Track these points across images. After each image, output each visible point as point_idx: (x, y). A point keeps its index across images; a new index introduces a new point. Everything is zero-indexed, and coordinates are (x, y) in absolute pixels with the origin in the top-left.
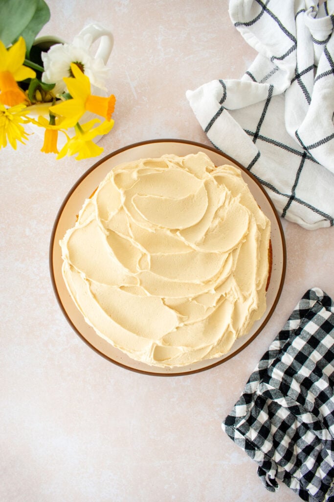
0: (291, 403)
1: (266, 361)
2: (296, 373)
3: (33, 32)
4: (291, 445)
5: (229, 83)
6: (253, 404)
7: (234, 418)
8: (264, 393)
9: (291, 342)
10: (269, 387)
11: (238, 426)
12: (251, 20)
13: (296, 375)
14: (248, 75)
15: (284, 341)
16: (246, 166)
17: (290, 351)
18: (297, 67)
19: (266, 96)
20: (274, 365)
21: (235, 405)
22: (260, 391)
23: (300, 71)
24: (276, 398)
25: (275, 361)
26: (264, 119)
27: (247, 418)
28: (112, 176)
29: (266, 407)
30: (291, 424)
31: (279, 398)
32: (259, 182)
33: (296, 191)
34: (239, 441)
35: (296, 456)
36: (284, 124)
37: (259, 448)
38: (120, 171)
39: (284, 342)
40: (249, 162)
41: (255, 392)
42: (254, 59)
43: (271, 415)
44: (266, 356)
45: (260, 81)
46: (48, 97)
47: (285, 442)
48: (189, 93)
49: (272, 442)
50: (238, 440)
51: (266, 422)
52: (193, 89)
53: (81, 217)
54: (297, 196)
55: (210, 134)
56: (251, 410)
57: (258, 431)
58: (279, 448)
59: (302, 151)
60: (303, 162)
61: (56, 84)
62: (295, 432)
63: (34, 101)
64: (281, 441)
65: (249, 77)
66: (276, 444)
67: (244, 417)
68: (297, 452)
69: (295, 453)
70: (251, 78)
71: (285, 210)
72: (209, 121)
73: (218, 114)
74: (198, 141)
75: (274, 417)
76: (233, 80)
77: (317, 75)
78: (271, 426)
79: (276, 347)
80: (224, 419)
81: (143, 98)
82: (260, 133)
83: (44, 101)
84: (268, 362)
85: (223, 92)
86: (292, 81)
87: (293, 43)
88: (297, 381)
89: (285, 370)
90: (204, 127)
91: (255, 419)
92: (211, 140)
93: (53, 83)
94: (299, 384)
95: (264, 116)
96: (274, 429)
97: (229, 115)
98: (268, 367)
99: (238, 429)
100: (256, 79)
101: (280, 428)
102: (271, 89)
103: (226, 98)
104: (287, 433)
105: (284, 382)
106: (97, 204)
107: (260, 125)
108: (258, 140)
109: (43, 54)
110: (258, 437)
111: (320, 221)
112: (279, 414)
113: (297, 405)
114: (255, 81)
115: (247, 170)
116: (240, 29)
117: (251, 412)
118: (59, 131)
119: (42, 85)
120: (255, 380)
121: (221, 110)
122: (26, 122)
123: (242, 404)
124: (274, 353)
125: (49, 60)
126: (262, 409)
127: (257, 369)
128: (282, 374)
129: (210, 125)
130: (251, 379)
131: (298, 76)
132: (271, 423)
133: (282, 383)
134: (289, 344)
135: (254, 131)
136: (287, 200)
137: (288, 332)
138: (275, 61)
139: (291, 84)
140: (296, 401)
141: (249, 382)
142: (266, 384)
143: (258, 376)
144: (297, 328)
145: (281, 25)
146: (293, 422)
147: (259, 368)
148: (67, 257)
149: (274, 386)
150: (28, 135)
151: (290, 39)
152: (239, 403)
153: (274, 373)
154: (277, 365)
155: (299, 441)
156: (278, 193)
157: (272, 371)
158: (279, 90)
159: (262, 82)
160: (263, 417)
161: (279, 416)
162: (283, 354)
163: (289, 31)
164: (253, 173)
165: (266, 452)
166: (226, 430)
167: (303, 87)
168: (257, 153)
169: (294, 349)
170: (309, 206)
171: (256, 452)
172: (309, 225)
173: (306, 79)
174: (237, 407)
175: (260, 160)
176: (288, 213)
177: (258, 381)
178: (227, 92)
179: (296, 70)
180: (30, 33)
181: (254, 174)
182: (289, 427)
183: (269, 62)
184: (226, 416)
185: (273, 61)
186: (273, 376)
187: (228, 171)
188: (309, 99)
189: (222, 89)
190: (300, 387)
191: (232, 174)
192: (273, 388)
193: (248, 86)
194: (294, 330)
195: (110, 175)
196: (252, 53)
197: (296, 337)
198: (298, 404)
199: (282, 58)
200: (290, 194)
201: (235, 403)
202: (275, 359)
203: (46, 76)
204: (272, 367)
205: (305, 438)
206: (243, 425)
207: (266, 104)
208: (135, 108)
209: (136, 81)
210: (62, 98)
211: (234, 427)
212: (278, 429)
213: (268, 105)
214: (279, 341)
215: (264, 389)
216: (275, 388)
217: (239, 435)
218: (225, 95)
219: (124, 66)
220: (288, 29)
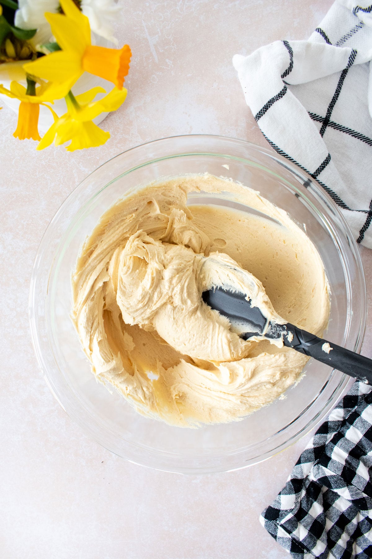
0: (357, 494)
1: (325, 435)
2: (365, 454)
4: (349, 544)
5: (296, 46)
6: (303, 493)
7: (279, 511)
8: (319, 480)
9: (361, 413)
10: (328, 472)
11: (283, 521)
13: (364, 457)
14: (319, 34)
15: (350, 409)
16: (313, 171)
17: (358, 425)
19: (345, 66)
20: (335, 441)
21: (280, 494)
22: (315, 476)
24: (336, 488)
25: (335, 435)
26: (338, 98)
27: (295, 512)
29: (320, 496)
30: (353, 518)
31: (340, 487)
34: (283, 542)
35: (354, 557)
37: (309, 551)
39: (350, 411)
41: (307, 476)
43: (327, 506)
44: (324, 429)
45: (336, 42)
46: (25, 51)
47: (342, 543)
48: (238, 60)
49: (326, 542)
50: (281, 540)
51: (319, 516)
55: (262, 123)
56: (301, 501)
57: (309, 528)
58: (334, 550)
61: (38, 31)
62: (356, 526)
64: (337, 540)
65: (321, 36)
66: (331, 544)
67: (291, 510)
68: (356, 552)
69: (354, 554)
70: (323, 38)
71: (362, 232)
72: (265, 102)
75: (331, 509)
76: (301, 41)
78: (325, 521)
79: (338, 416)
80: (263, 509)
81: (167, 60)
82: (332, 119)
83: (19, 58)
84: (326, 437)
85: (290, 61)
88: (365, 464)
89: (350, 449)
90: (255, 112)
91: (306, 513)
92: (263, 131)
93: (33, 28)
94: (368, 469)
95: (338, 94)
96: (329, 524)
98: (327, 443)
99: (282, 526)
100: (330, 41)
101: (337, 523)
102: (354, 55)
103: (293, 70)
104: (345, 529)
105: (348, 466)
107: (331, 106)
108: (329, 129)
110: (309, 536)
112: (336, 505)
113: (364, 498)
114: (328, 42)
117: (301, 504)
118: (40, 105)
119: (15, 31)
120: (308, 460)
121: (285, 89)
123: (290, 493)
124: (335, 425)
126: (315, 501)
127: (310, 446)
128: (346, 455)
130: (302, 459)
132: (326, 516)
133: (345, 467)
134: (356, 415)
135: (324, 115)
137: (356, 397)
138: (360, 13)
140: (363, 491)
141: (299, 462)
142: (324, 468)
143: (313, 456)
144: (369, 393)
146: (355, 515)
147: (314, 444)
149: (335, 471)
152: (284, 491)
153: (335, 453)
154: (339, 443)
155: (361, 539)
157: (332, 450)
158: (363, 57)
159: (338, 45)
160: (317, 509)
161: (337, 508)
162: (348, 428)
164: (321, 180)
165: (318, 555)
166: (266, 526)
169: (364, 422)
171: (305, 555)
174: (282, 496)
176: (366, 236)
177: (313, 462)
178: (294, 59)
182: (349, 521)
183: (350, 16)
184: (267, 507)
185: (357, 14)
186: (333, 457)
189: (288, 55)
190: (369, 472)
192: (333, 474)
193: (321, 50)
194: (364, 395)
197: (367, 406)
198: (365, 495)
199: (369, 9)
201: (280, 489)
202: (335, 433)
203: (21, 17)
204: (332, 444)
205: (368, 536)
206: (289, 521)
207: (341, 76)
208: (154, 76)
209: (157, 35)
210: (44, 50)
211: (278, 522)
212: (335, 524)
213: (344, 78)
214: (343, 409)
215: (321, 474)
216: (335, 474)
217: (283, 533)
218: (291, 65)
219: (141, 13)
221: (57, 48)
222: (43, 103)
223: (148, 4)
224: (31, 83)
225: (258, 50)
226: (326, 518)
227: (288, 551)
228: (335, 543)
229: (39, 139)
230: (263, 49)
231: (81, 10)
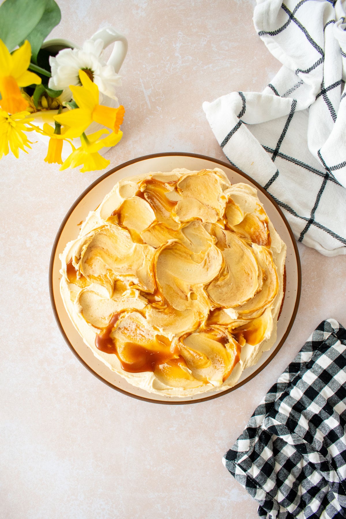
0: (298, 440)
1: (274, 394)
2: (305, 409)
3: (42, 34)
4: (296, 485)
5: (249, 95)
6: (257, 439)
7: (237, 452)
8: (269, 428)
9: (302, 376)
10: (276, 422)
11: (240, 461)
12: (277, 29)
13: (305, 411)
14: (270, 88)
15: (294, 373)
16: (263, 185)
17: (300, 385)
18: (323, 82)
19: (288, 112)
20: (281, 399)
21: (238, 439)
22: (266, 426)
23: (326, 86)
24: (282, 434)
25: (283, 394)
26: (286, 136)
27: (250, 453)
28: (117, 187)
29: (270, 443)
30: (297, 463)
31: (285, 434)
32: (276, 203)
33: (316, 214)
34: (240, 478)
35: (300, 497)
36: (306, 142)
37: (261, 487)
38: (126, 182)
39: (294, 375)
40: (267, 181)
41: (260, 426)
42: (278, 71)
43: (276, 451)
44: (274, 389)
45: (283, 94)
46: (55, 104)
47: (289, 482)
48: (206, 105)
49: (275, 480)
50: (238, 477)
51: (270, 459)
52: (210, 100)
53: (83, 229)
54: (316, 220)
55: (226, 149)
56: (255, 446)
57: (261, 468)
58: (282, 488)
59: (325, 172)
60: (324, 183)
61: (64, 91)
62: (301, 471)
63: (39, 108)
64: (285, 480)
65: (271, 90)
66: (279, 483)
67: (247, 452)
68: (301, 493)
69: (299, 494)
70: (273, 91)
71: (302, 234)
72: (226, 135)
73: (236, 129)
74: (213, 156)
75: (279, 454)
76: (254, 93)
77: (343, 94)
78: (275, 464)
79: (285, 379)
80: (225, 452)
81: (158, 107)
82: (280, 151)
83: (50, 108)
85: (242, 106)
86: (318, 96)
87: (321, 56)
88: (305, 417)
89: (293, 405)
90: (220, 142)
91: (259, 456)
92: (226, 156)
93: (61, 89)
94: (308, 421)
95: (285, 133)
96: (278, 467)
97: (248, 130)
98: (276, 401)
99: (239, 465)
100: (278, 93)
101: (284, 466)
102: (295, 103)
103: (246, 112)
104: (292, 472)
105: (291, 418)
106: (101, 216)
107: (280, 142)
108: (278, 158)
109: (51, 59)
110: (261, 474)
111: (339, 248)
112: (284, 451)
113: (304, 443)
114: (277, 94)
115: (264, 190)
116: (264, 39)
117: (254, 448)
118: (64, 141)
119: (47, 91)
120: (260, 413)
121: (239, 124)
122: (29, 130)
123: (245, 438)
124: (283, 386)
125: (57, 65)
126: (266, 446)
127: (263, 402)
128: (290, 409)
129: (227, 140)
130: (256, 413)
131: (323, 92)
132: (275, 460)
133: (289, 418)
134: (299, 378)
135: (274, 148)
136: (305, 223)
137: (299, 364)
138: (300, 74)
139: (316, 100)
140: (303, 438)
141: (254, 415)
142: (272, 419)
143: (264, 410)
144: (309, 361)
145: (308, 36)
146: (299, 461)
147: (266, 401)
148: (64, 272)
149: (281, 422)
150: (32, 143)
151: (317, 51)
152: (242, 437)
153: (282, 408)
154: (285, 399)
155: (305, 481)
156: (296, 215)
157: (279, 405)
158: (301, 106)
159: (284, 96)
160: (267, 453)
161: (284, 453)
162: (292, 388)
163: (316, 43)
164: (269, 193)
165: (268, 491)
166: (227, 465)
167: (329, 103)
168: (276, 171)
169: (304, 383)
170: (329, 232)
171: (257, 490)
172: (327, 251)
173: (332, 95)
174: (239, 441)
175: (277, 179)
176: (305, 237)
177: (264, 415)
178: (247, 105)
179: (322, 85)
180: (39, 35)
181: (271, 194)
182: (295, 465)
183: (293, 75)
184: (228, 450)
185: (298, 74)
186: (280, 410)
187: (243, 190)
188: (334, 116)
189: (242, 102)
190: (309, 424)
191: (247, 193)
192: (280, 423)
193: (271, 100)
194: (306, 362)
196: (276, 64)
197: (307, 371)
198: (305, 442)
199: (308, 71)
200: (309, 217)
201: (238, 436)
202: (283, 392)
203: (53, 82)
204: (279, 401)
205: (311, 479)
206: (245, 461)
207: (288, 119)
208: (148, 118)
209: (150, 89)
210: (68, 106)
211: (236, 462)
212: (283, 467)
213: (290, 121)
214: (288, 373)
215: (270, 423)
216: (281, 424)
217: (240, 471)
218: (244, 108)
219: (139, 73)
220: (315, 40)
222: (65, 139)
223: (144, 66)
224: (58, 126)
225: (219, 98)
226: (276, 462)
227: (244, 486)
228: (283, 483)
229: (62, 163)
230: (223, 98)
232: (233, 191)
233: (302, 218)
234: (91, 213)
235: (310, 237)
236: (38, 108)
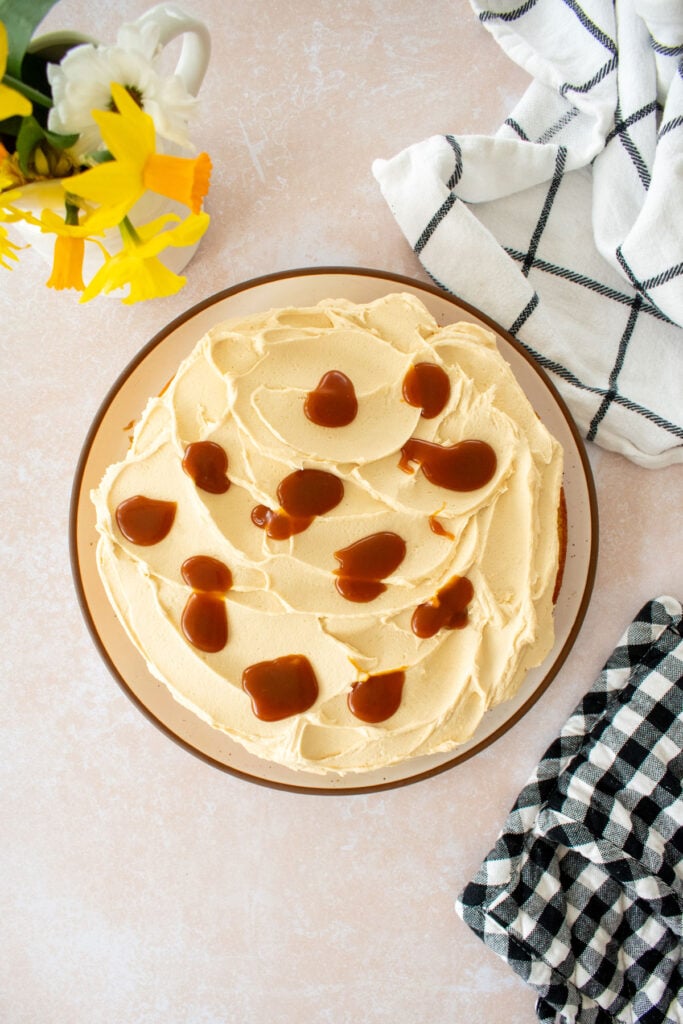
0: (612, 853)
1: (556, 760)
2: (622, 786)
3: (28, 19)
4: (611, 951)
5: (467, 142)
6: (525, 857)
7: (484, 887)
8: (549, 832)
9: (611, 718)
10: (562, 818)
11: (492, 906)
12: (516, 7)
13: (622, 792)
14: (509, 127)
15: (595, 716)
16: (507, 326)
17: (608, 739)
18: (618, 107)
19: (550, 174)
20: (571, 769)
21: (486, 860)
22: (542, 828)
23: (625, 116)
24: (577, 843)
25: (573, 760)
26: (547, 223)
27: (513, 888)
28: (207, 345)
29: (554, 863)
30: (612, 903)
31: (583, 843)
32: (538, 362)
33: (620, 381)
34: (495, 941)
35: (622, 974)
36: (590, 233)
37: (539, 956)
38: (224, 335)
39: (595, 719)
40: (514, 317)
41: (531, 830)
42: (524, 92)
43: (567, 881)
44: (555, 750)
45: (537, 138)
46: (63, 165)
47: (598, 942)
48: (379, 167)
49: (568, 942)
50: (491, 939)
51: (555, 898)
52: (387, 154)
53: (139, 438)
54: (621, 392)
55: (425, 257)
56: (521, 871)
57: (537, 917)
58: (584, 957)
59: (632, 293)
60: (633, 318)
62: (620, 919)
63: (31, 176)
64: (588, 940)
65: (513, 130)
66: (578, 948)
67: (506, 886)
68: (625, 965)
69: (620, 967)
70: (517, 133)
71: (594, 424)
72: (424, 226)
73: (444, 210)
74: (400, 271)
75: (574, 886)
76: (478, 136)
77: (664, 123)
78: (566, 906)
79: (576, 728)
80: (460, 890)
81: (279, 178)
82: (538, 255)
83: (55, 175)
84: (558, 764)
85: (455, 163)
86: (609, 138)
87: (610, 56)
88: (624, 804)
89: (597, 779)
90: (413, 242)
91: (531, 891)
92: (428, 270)
93: (74, 132)
94: (630, 813)
95: (546, 218)
96: (573, 914)
97: (469, 214)
98: (560, 774)
99: (491, 914)
100: (527, 136)
101: (586, 911)
102: (562, 155)
103: (463, 176)
104: (602, 922)
105: (595, 808)
106: (175, 407)
107: (537, 236)
108: (533, 271)
109: (50, 68)
110: (538, 930)
111: (673, 448)
112: (583, 879)
113: (625, 859)
114: (525, 138)
115: (510, 335)
116: (492, 27)
117: (521, 876)
119: (48, 136)
120: (530, 803)
121: (451, 200)
122: (10, 219)
123: (501, 857)
124: (572, 744)
125: (64, 80)
126: (545, 869)
127: (533, 779)
128: (590, 790)
129: (426, 235)
130: (520, 802)
131: (620, 128)
132: (566, 899)
133: (590, 809)
134: (606, 722)
135: (525, 251)
136: (598, 400)
137: (603, 695)
138: (570, 94)
139: (606, 145)
140: (623, 849)
141: (516, 807)
142: (556, 813)
143: (537, 795)
144: (624, 687)
145: (582, 16)
146: (617, 897)
147: (539, 776)
148: (106, 527)
149: (573, 817)
150: (18, 248)
151: (603, 46)
152: (494, 855)
153: (574, 788)
154: (579, 770)
155: (630, 940)
156: (579, 384)
157: (568, 782)
158: (577, 158)
159: (540, 141)
160: (548, 886)
161: (584, 884)
162: (593, 745)
163: (600, 28)
164: (522, 341)
165: (555, 965)
166: (465, 916)
167: (633, 151)
168: (532, 295)
169: (617, 733)
170: (649, 415)
171: (533, 964)
172: (647, 456)
173: (638, 132)
174: (489, 863)
175: (537, 312)
176: (601, 431)
177: (538, 806)
178: (464, 161)
179: (617, 114)
180: (23, 22)
181: (526, 343)
182: (606, 908)
183: (556, 98)
184: (466, 884)
185: (566, 95)
186: (571, 793)
187: (467, 335)
188: (645, 177)
189: (453, 155)
190: (632, 818)
191: (476, 343)
192: (571, 821)
193: (512, 150)
194: (617, 691)
195: (204, 346)
196: (519, 78)
197: (620, 707)
198: (626, 856)
199: (586, 88)
200: (606, 387)
201: (485, 854)
202: (573, 757)
203: (57, 118)
204: (567, 774)
205: (643, 934)
206: (503, 904)
207: (551, 190)
208: (260, 202)
209: (262, 141)
210: (91, 161)
211: (484, 908)
212: (582, 913)
213: (554, 193)
214: (583, 716)
215: (551, 822)
216: (574, 821)
217: (495, 926)
218: (459, 168)
219: (236, 109)
220: (597, 23)
221: (108, 157)
222: (89, 237)
223: (246, 95)
224: (73, 211)
225: (406, 150)
226: (568, 904)
227: (505, 958)
228: (585, 945)
229: (84, 288)
230: (414, 149)
231: (141, 105)
232: (445, 338)
233: (593, 390)
234: (152, 402)
235: (611, 429)
236: (28, 175)
